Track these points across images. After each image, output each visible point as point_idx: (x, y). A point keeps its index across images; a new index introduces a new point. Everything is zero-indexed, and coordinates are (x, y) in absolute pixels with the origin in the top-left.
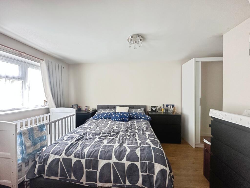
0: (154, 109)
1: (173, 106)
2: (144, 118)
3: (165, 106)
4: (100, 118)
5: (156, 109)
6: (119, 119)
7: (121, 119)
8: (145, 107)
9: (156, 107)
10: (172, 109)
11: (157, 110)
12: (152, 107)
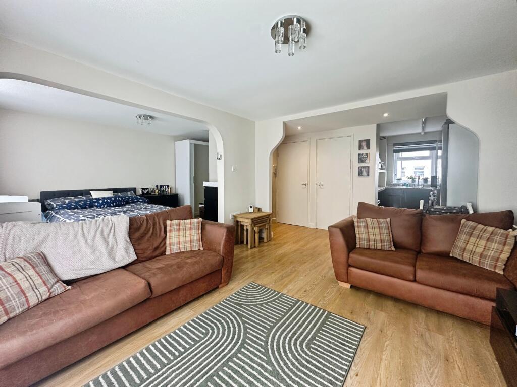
0: (146, 192)
1: (168, 186)
2: (141, 200)
3: (159, 187)
4: (73, 208)
5: (148, 191)
6: (112, 205)
7: (115, 204)
8: (134, 190)
9: (148, 189)
10: (167, 189)
11: (150, 192)
12: (142, 189)
